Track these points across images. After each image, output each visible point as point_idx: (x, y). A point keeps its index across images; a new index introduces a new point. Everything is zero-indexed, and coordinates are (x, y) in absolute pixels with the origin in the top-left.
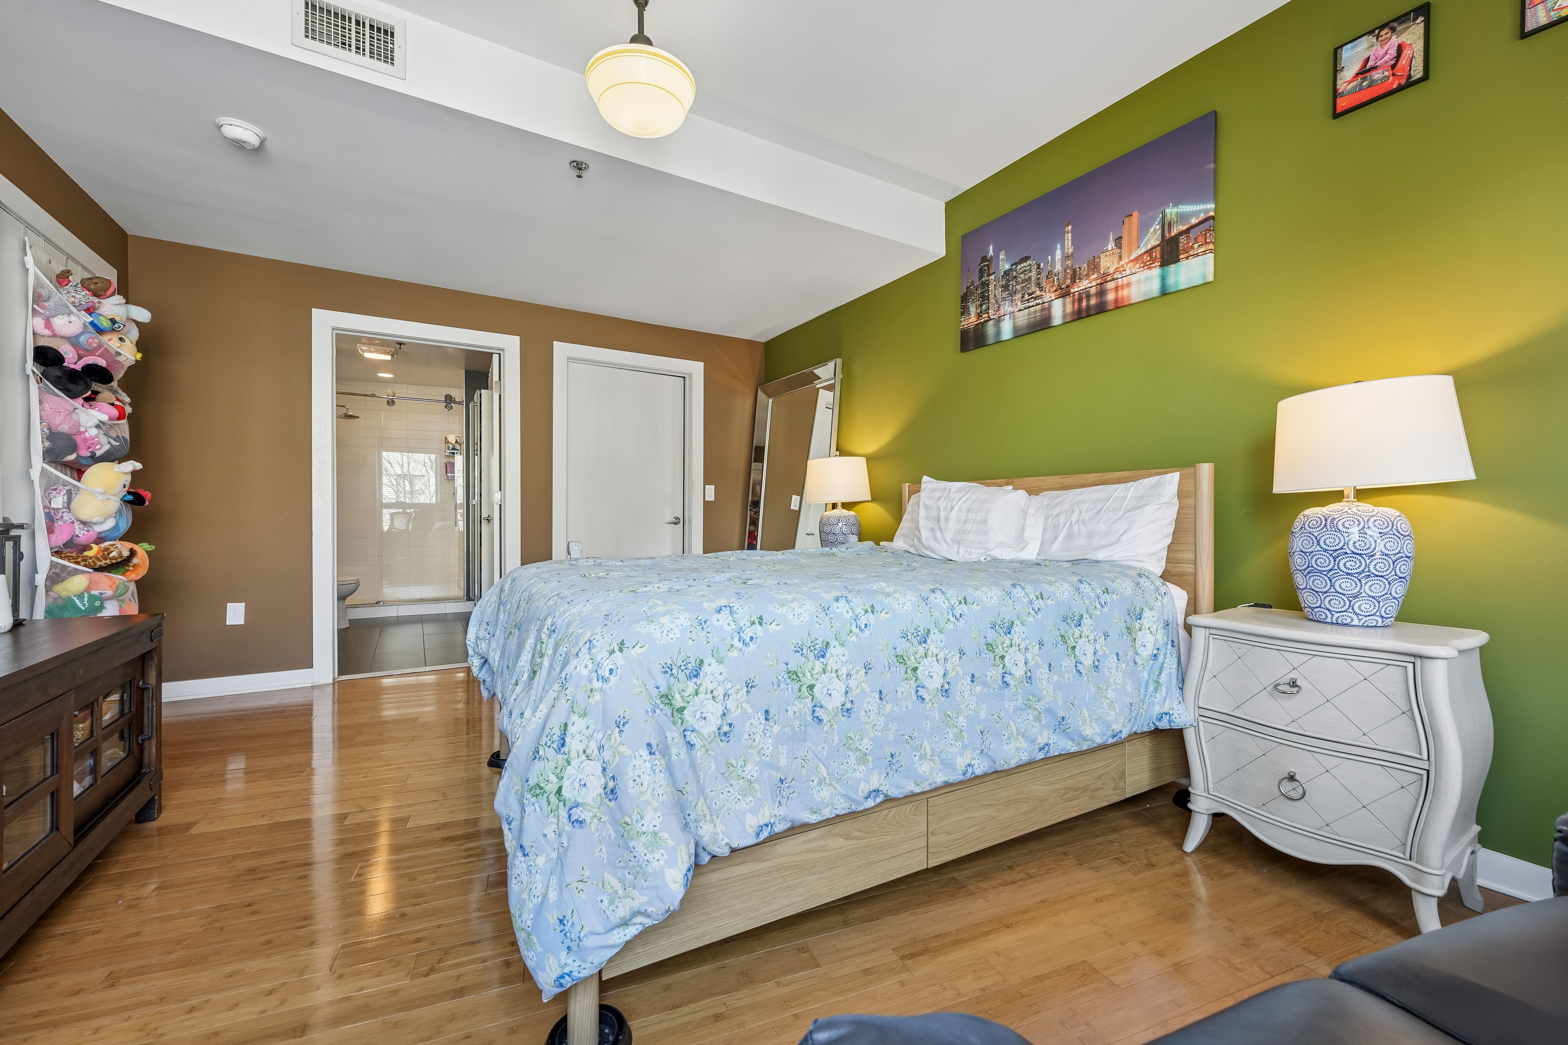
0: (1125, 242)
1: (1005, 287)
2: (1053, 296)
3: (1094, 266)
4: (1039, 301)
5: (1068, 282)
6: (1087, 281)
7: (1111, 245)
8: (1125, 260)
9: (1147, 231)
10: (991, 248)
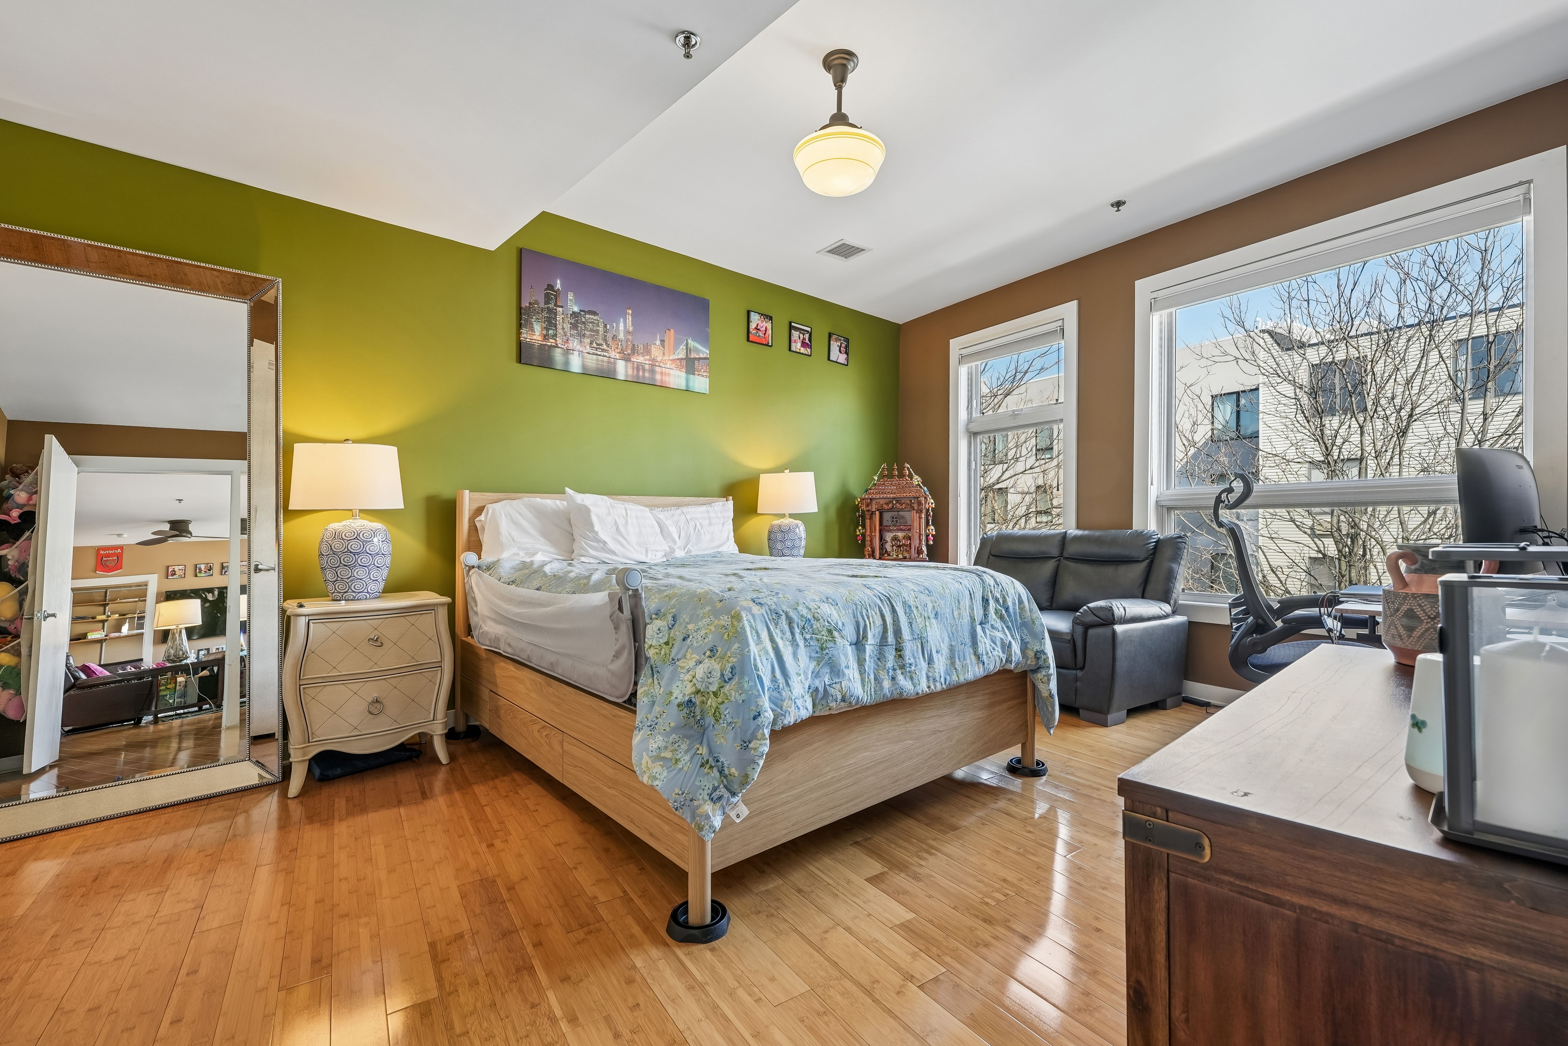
0: (666, 344)
1: (574, 326)
2: (618, 356)
3: (647, 351)
4: (606, 354)
5: (629, 351)
6: (643, 358)
7: (658, 342)
8: (666, 358)
9: (679, 347)
10: (559, 282)
